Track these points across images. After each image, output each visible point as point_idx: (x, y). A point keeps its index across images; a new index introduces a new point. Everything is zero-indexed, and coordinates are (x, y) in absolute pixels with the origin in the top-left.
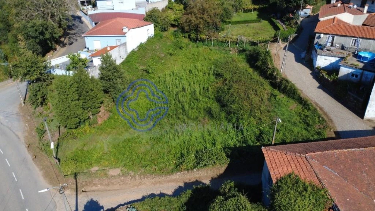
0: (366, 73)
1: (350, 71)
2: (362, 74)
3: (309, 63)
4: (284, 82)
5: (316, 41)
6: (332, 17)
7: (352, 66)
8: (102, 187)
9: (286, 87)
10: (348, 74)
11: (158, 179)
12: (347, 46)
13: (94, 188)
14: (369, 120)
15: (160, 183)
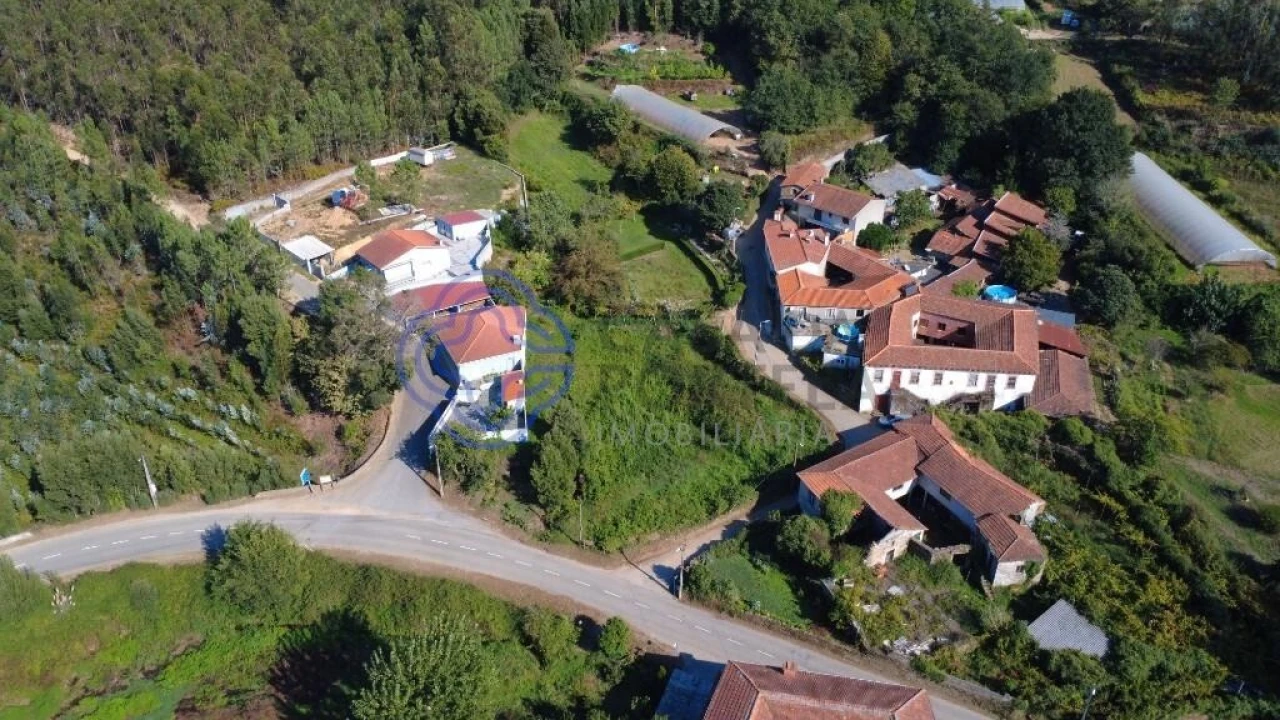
0: (851, 358)
1: (835, 357)
2: (848, 360)
3: (783, 344)
4: (766, 382)
5: (784, 315)
6: (793, 268)
7: (837, 351)
8: (650, 554)
9: (770, 389)
10: (833, 362)
11: (700, 530)
12: (822, 317)
13: (644, 557)
14: (865, 413)
15: (703, 533)
